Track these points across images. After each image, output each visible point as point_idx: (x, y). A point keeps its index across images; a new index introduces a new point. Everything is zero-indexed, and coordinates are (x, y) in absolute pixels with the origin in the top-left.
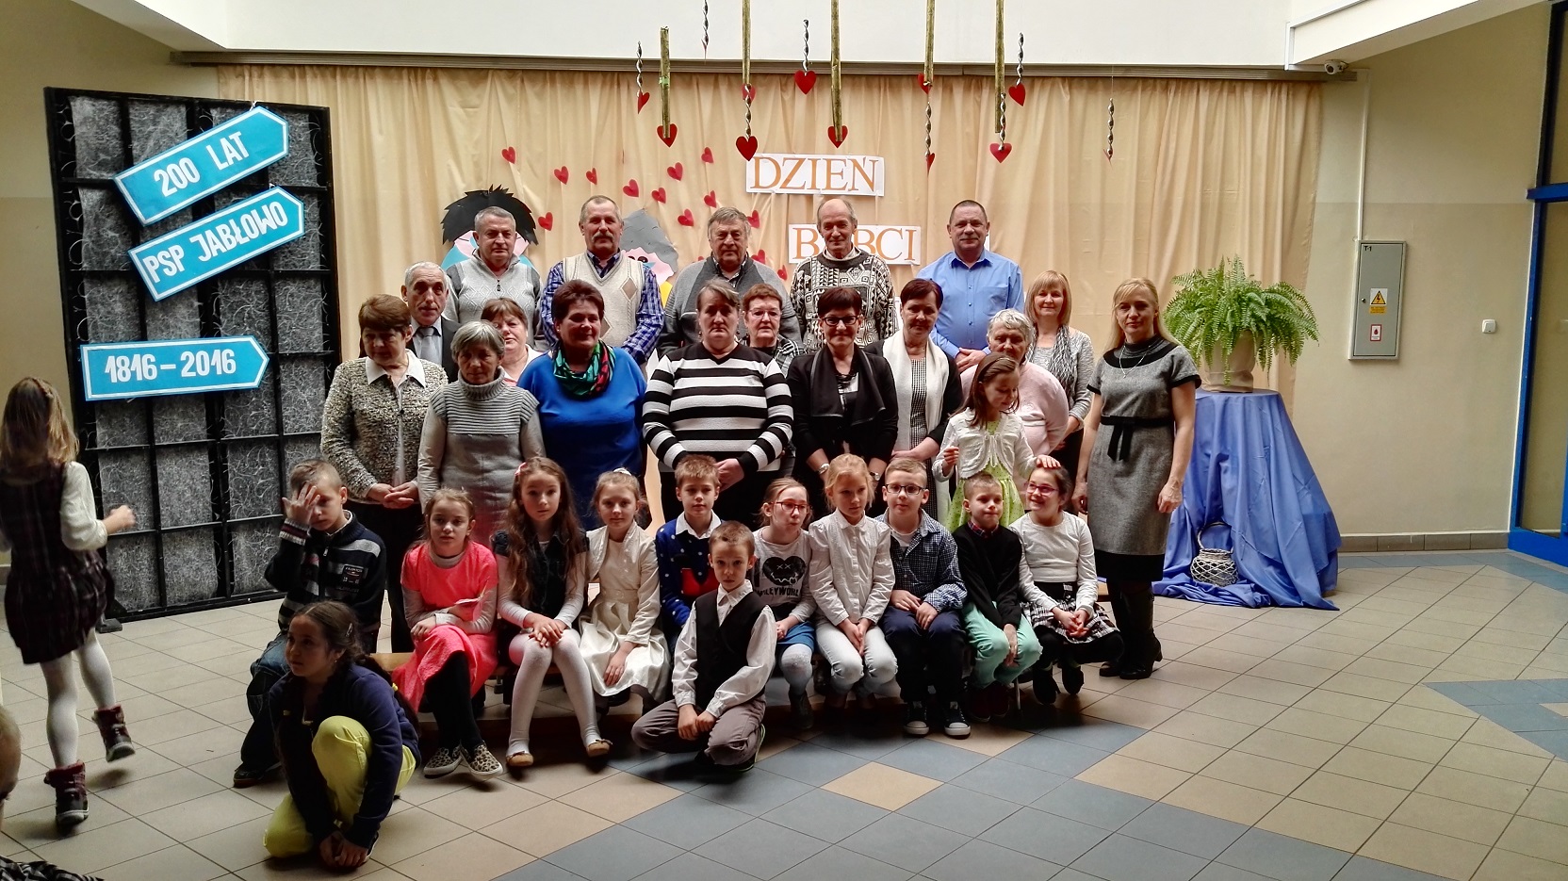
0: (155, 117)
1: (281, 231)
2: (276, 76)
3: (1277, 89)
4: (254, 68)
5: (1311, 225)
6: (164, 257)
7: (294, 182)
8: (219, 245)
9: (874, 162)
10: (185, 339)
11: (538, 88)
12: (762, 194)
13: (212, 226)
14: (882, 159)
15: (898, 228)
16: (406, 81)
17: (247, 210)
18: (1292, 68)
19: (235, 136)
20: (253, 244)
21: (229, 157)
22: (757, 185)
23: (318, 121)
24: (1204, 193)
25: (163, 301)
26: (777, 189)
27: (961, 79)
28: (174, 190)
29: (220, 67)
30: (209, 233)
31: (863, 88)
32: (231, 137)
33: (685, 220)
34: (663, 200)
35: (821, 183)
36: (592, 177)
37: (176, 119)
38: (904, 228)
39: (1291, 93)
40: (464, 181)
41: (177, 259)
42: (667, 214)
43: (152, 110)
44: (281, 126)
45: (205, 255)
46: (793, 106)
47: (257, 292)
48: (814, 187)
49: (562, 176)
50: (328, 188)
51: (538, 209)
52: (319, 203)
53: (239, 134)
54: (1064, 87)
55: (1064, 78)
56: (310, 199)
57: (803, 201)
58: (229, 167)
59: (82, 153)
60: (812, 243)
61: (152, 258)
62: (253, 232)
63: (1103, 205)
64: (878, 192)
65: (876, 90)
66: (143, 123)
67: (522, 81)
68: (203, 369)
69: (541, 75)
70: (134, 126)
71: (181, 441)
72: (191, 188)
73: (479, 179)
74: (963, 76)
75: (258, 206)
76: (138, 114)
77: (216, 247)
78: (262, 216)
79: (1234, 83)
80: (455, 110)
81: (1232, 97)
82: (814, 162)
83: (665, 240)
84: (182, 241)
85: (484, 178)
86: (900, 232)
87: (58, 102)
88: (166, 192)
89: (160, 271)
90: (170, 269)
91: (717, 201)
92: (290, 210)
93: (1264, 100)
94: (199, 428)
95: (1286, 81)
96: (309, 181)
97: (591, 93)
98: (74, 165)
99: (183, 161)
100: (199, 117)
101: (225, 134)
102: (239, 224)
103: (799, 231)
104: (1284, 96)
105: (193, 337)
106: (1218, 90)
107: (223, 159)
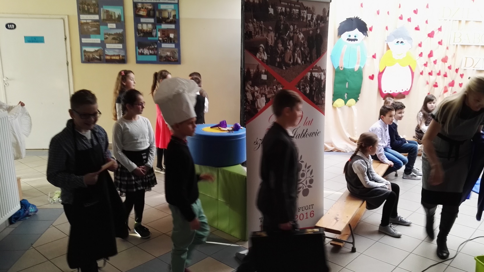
33: (417, 29)
34: (410, 22)
36: (388, 13)
42: (411, 26)
49: (378, 13)
51: (369, 24)
57: (458, 22)
60: (459, 37)
82: (464, 9)
83: (410, 35)
85: (352, 14)
103: (455, 33)
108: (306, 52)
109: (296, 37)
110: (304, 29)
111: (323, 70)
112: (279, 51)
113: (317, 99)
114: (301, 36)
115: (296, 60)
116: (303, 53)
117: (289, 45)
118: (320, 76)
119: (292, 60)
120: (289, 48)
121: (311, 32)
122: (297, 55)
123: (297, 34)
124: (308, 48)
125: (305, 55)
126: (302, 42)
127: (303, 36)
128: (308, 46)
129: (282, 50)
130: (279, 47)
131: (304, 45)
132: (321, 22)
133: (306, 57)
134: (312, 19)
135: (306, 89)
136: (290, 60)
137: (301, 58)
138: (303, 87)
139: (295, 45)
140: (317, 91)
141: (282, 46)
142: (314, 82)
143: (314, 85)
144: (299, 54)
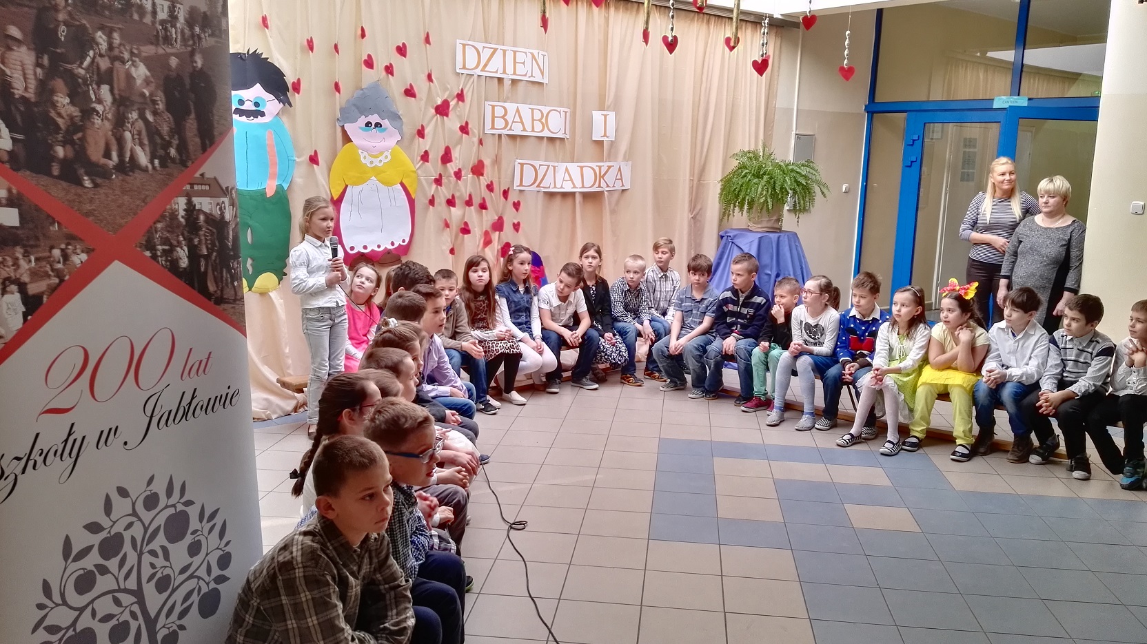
5: (773, 122)
9: (544, 56)
12: (468, 74)
14: (548, 54)
15: (558, 109)
18: (780, 17)
22: (464, 68)
26: (478, 72)
33: (409, 93)
34: (392, 74)
35: (510, 70)
36: (337, 48)
38: (562, 109)
42: (395, 86)
46: (489, 3)
48: (504, 72)
49: (310, 45)
55: (657, 6)
57: (496, 82)
60: (503, 117)
63: (673, 101)
64: (545, 81)
73: (237, 42)
81: (741, 32)
82: (504, 51)
85: (243, 43)
86: (560, 112)
91: (433, 78)
93: (756, 36)
103: (493, 107)
108: (165, 129)
109: (122, 76)
110: (149, 50)
111: (227, 188)
112: (60, 121)
113: (217, 287)
114: (140, 72)
115: (128, 155)
116: (152, 131)
117: (99, 101)
118: (220, 209)
119: (114, 155)
120: (98, 113)
121: (174, 62)
122: (133, 136)
123: (123, 62)
124: (167, 115)
125: (162, 138)
126: (147, 94)
127: (148, 73)
128: (169, 108)
129: (72, 118)
130: (59, 105)
131: (154, 102)
132: (202, 29)
133: (167, 145)
134: (173, 17)
135: (175, 254)
136: (107, 155)
137: (147, 149)
138: (167, 247)
139: (122, 103)
140: (213, 258)
141: (72, 103)
142: (200, 228)
143: (203, 238)
144: (139, 133)
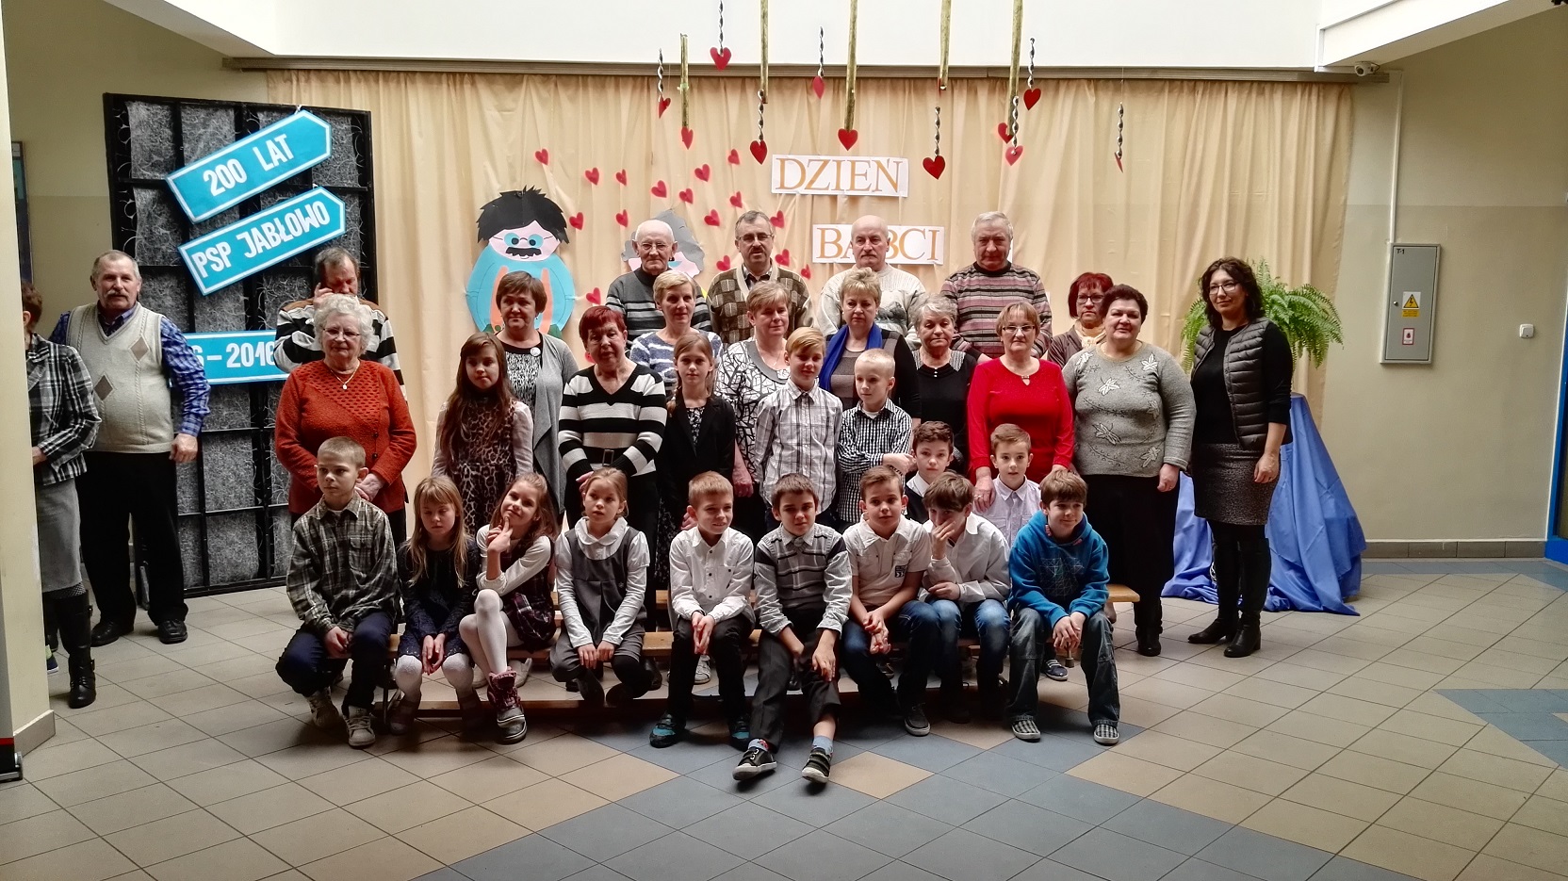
0: (205, 120)
1: (324, 230)
2: (322, 80)
3: (1307, 89)
4: (301, 74)
5: (1342, 227)
6: (212, 253)
7: (337, 183)
8: (264, 243)
9: (898, 163)
10: (231, 331)
11: (571, 92)
12: (787, 194)
13: (258, 224)
14: (906, 161)
15: (922, 228)
16: (445, 86)
17: (291, 209)
18: (1322, 70)
19: (281, 139)
20: (297, 242)
21: (275, 158)
22: (782, 186)
23: (360, 124)
24: (1231, 196)
25: (211, 295)
26: (802, 190)
27: (985, 81)
28: (222, 190)
29: (269, 72)
30: (255, 231)
31: (888, 91)
32: (277, 139)
33: (712, 220)
34: (690, 201)
35: (845, 184)
36: (621, 178)
37: (225, 122)
38: (927, 228)
39: (1321, 94)
40: (499, 182)
41: (224, 255)
42: (694, 214)
43: (202, 114)
44: (324, 129)
45: (250, 252)
46: (819, 110)
47: (299, 288)
48: (838, 188)
49: (593, 177)
50: (369, 188)
51: (569, 209)
52: (360, 203)
53: (284, 136)
54: (1089, 89)
55: (1089, 80)
56: (352, 199)
57: (827, 201)
58: (275, 168)
59: (136, 154)
60: (835, 243)
61: (201, 254)
62: (296, 230)
63: (1128, 206)
64: (902, 193)
65: (900, 93)
66: (194, 126)
67: (556, 85)
68: (248, 361)
69: (574, 79)
70: (186, 129)
71: (226, 429)
72: (239, 188)
73: (513, 180)
74: (988, 78)
75: (301, 206)
76: (190, 118)
77: (262, 244)
78: (306, 214)
79: (1263, 85)
80: (491, 113)
81: (1261, 99)
82: (839, 163)
83: (692, 239)
84: (230, 238)
85: (519, 179)
86: (923, 232)
87: (116, 107)
88: (215, 192)
89: (207, 267)
90: (218, 265)
91: (743, 201)
92: (332, 209)
93: (1294, 102)
94: (243, 417)
95: (1317, 83)
96: (351, 182)
97: (622, 96)
98: (129, 166)
99: (231, 162)
100: (246, 120)
101: (271, 136)
102: (283, 222)
103: (823, 231)
104: (1314, 98)
105: (239, 330)
106: (1247, 92)
107: (269, 160)
